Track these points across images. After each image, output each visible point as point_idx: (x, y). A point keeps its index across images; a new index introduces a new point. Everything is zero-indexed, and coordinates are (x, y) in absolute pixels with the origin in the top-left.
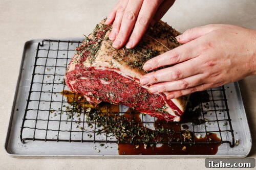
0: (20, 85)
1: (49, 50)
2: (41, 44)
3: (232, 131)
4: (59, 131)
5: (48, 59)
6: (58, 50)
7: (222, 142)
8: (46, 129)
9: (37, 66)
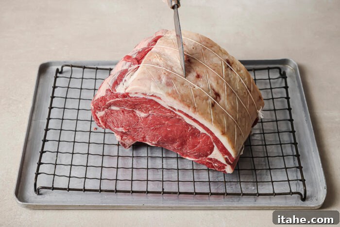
0: (34, 118)
1: (71, 78)
2: (60, 70)
3: (303, 180)
4: (85, 178)
5: (69, 89)
6: (83, 78)
7: (291, 193)
8: (69, 176)
9: (55, 97)
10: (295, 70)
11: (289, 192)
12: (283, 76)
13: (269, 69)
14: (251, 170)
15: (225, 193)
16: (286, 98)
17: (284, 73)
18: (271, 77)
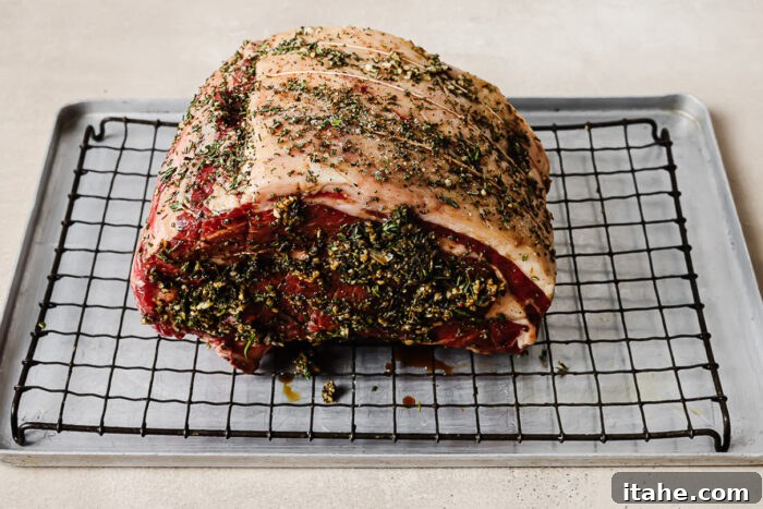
1: (123, 149)
2: (97, 132)
3: (721, 399)
4: (149, 399)
5: (118, 176)
6: (153, 150)
7: (691, 433)
8: (104, 394)
9: (79, 196)
10: (702, 122)
11: (686, 428)
12: (664, 140)
13: (625, 123)
14: (587, 373)
15: (517, 435)
16: (670, 194)
17: (665, 133)
18: (631, 144)
